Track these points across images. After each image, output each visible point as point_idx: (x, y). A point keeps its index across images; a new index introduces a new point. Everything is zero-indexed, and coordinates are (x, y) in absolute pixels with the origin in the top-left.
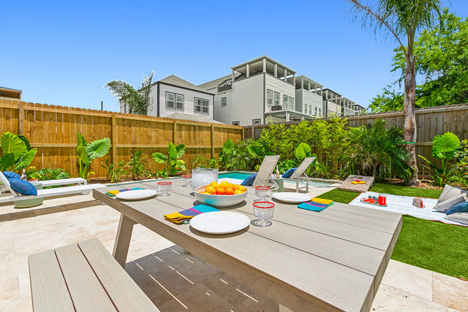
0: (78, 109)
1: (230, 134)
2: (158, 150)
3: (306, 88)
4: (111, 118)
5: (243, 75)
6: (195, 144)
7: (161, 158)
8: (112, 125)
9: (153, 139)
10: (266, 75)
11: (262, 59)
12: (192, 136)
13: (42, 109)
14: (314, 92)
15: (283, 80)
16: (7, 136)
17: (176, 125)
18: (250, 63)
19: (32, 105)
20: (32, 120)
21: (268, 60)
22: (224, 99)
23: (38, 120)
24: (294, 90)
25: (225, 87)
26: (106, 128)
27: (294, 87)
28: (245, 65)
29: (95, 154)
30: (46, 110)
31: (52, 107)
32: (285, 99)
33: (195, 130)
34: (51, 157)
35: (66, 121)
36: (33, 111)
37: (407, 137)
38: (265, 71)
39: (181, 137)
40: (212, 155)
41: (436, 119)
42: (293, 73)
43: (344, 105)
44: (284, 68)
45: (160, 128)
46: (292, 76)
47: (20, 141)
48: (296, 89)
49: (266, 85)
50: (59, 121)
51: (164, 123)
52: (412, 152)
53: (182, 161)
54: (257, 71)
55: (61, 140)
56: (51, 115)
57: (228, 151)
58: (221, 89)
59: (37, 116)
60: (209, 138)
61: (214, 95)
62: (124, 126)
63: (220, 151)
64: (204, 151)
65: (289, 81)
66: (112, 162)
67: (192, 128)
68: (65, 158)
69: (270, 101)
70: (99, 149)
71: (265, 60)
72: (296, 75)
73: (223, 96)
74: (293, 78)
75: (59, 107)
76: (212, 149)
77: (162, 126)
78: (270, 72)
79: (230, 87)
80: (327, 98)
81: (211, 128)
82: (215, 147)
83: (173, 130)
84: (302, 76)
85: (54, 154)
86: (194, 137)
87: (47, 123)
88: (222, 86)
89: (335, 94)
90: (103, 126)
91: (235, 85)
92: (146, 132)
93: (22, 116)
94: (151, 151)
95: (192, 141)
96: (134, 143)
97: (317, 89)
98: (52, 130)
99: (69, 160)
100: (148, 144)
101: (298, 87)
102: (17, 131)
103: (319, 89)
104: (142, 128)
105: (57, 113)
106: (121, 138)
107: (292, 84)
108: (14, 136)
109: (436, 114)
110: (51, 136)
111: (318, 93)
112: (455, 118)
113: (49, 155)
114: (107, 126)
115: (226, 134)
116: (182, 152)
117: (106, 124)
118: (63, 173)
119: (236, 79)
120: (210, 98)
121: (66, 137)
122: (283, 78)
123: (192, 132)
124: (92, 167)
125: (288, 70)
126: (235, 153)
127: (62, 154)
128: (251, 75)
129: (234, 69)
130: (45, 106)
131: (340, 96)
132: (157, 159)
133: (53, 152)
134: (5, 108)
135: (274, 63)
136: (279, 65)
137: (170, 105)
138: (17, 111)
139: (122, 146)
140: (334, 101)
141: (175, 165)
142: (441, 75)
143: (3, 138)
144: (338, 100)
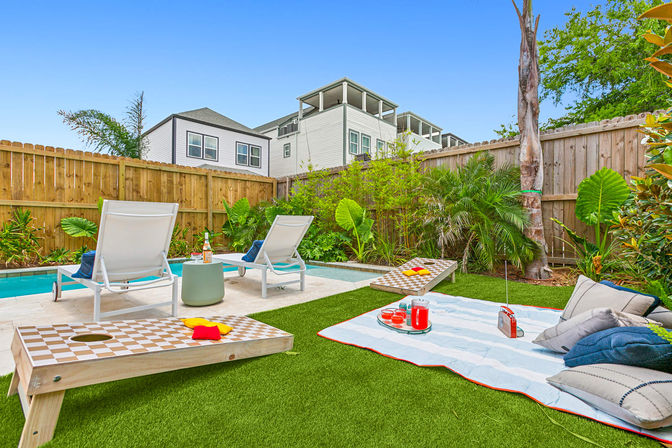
3: (415, 130)
10: (348, 109)
11: (340, 84)
14: (427, 138)
15: (378, 118)
17: (122, 167)
18: (324, 91)
21: (350, 85)
22: (287, 147)
24: (395, 134)
25: (289, 127)
27: (395, 129)
28: (316, 94)
32: (380, 146)
37: (525, 181)
38: (345, 101)
41: (585, 147)
42: (393, 107)
44: (378, 99)
46: (392, 112)
48: (398, 131)
49: (347, 123)
52: (535, 211)
54: (333, 102)
57: (239, 219)
58: (282, 132)
60: (201, 196)
61: (269, 139)
65: (386, 119)
67: (164, 176)
69: (354, 147)
71: (345, 84)
73: (286, 141)
74: (394, 114)
76: (206, 214)
78: (355, 103)
79: (294, 128)
82: (212, 211)
84: (409, 113)
88: (286, 126)
89: (462, 141)
91: (304, 125)
94: (64, 215)
97: (433, 134)
101: (401, 128)
103: (437, 133)
107: (392, 123)
109: (584, 139)
111: (435, 139)
112: (621, 144)
119: (306, 115)
120: (263, 143)
122: (377, 115)
123: (165, 184)
125: (386, 103)
126: (251, 221)
128: (326, 108)
129: (303, 100)
135: (361, 90)
136: (369, 94)
137: (194, 152)
142: (608, 91)
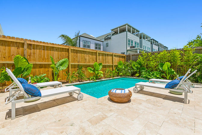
0: (53, 44)
1: (120, 58)
2: (89, 66)
3: (144, 38)
4: (68, 49)
5: (116, 33)
6: (106, 63)
7: (91, 70)
8: (69, 52)
9: (87, 60)
10: (128, 32)
11: (125, 25)
12: (104, 59)
13: (36, 44)
14: (147, 40)
15: (135, 35)
16: (18, 58)
17: (97, 53)
18: (119, 27)
19: (30, 41)
20: (30, 49)
21: (128, 25)
22: (107, 44)
23: (33, 49)
24: (139, 39)
25: (108, 38)
26: (66, 54)
27: (139, 38)
28: (117, 28)
29: (61, 68)
30: (38, 44)
31: (41, 42)
32: (135, 43)
33: (105, 56)
34: (40, 69)
35: (47, 50)
36: (31, 44)
38: (127, 30)
39: (99, 60)
40: (113, 68)
42: (138, 31)
43: (160, 47)
44: (135, 29)
45: (90, 55)
46: (138, 33)
47: (25, 60)
48: (140, 39)
49: (128, 37)
50: (44, 50)
51: (92, 52)
53: (102, 72)
54: (123, 31)
55: (45, 60)
56: (40, 47)
57: (120, 67)
58: (105, 39)
59: (33, 47)
60: (111, 60)
61: (103, 42)
62: (74, 53)
63: (116, 66)
64: (109, 66)
65: (137, 35)
66: (69, 72)
67: (104, 55)
68: (47, 69)
69: (129, 44)
70: (63, 65)
71: (127, 25)
72: (140, 33)
73: (107, 42)
75: (44, 43)
76: (113, 65)
77: (91, 53)
78: (129, 31)
79: (110, 38)
80: (152, 43)
81: (112, 55)
82: (114, 64)
83: (96, 56)
84: (142, 33)
85: (41, 68)
86: (105, 60)
87: (38, 50)
88: (106, 38)
89: (156, 41)
90: (64, 53)
91: (113, 37)
92: (84, 56)
93: (26, 46)
94: (87, 66)
95: (104, 62)
96: (79, 62)
97: (149, 39)
98: (40, 55)
99: (48, 71)
100: (85, 63)
102: (23, 55)
104: (82, 54)
105: (43, 46)
106: (73, 59)
108: (22, 57)
110: (40, 58)
111: (149, 41)
113: (39, 68)
114: (66, 53)
115: (118, 58)
116: (101, 67)
117: (66, 52)
118: (46, 78)
119: (113, 35)
120: (101, 43)
121: (47, 59)
122: (134, 34)
123: (104, 57)
124: (59, 75)
125: (137, 30)
126: (123, 68)
127: (45, 68)
128: (120, 32)
129: (112, 30)
130: (37, 42)
131: (158, 42)
132: (90, 71)
133: (41, 66)
134: (17, 42)
135: (131, 27)
136: (133, 28)
137: (85, 46)
138: (23, 44)
139: (73, 64)
140: (155, 45)
141: (98, 74)
143: (15, 58)
144: (157, 44)
